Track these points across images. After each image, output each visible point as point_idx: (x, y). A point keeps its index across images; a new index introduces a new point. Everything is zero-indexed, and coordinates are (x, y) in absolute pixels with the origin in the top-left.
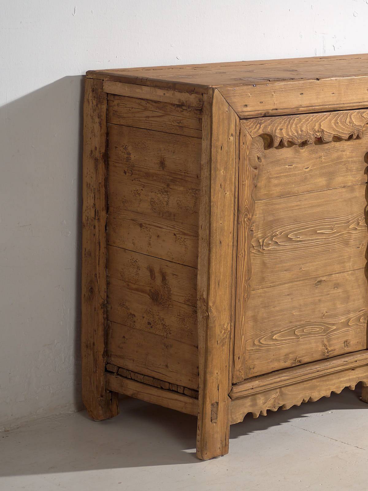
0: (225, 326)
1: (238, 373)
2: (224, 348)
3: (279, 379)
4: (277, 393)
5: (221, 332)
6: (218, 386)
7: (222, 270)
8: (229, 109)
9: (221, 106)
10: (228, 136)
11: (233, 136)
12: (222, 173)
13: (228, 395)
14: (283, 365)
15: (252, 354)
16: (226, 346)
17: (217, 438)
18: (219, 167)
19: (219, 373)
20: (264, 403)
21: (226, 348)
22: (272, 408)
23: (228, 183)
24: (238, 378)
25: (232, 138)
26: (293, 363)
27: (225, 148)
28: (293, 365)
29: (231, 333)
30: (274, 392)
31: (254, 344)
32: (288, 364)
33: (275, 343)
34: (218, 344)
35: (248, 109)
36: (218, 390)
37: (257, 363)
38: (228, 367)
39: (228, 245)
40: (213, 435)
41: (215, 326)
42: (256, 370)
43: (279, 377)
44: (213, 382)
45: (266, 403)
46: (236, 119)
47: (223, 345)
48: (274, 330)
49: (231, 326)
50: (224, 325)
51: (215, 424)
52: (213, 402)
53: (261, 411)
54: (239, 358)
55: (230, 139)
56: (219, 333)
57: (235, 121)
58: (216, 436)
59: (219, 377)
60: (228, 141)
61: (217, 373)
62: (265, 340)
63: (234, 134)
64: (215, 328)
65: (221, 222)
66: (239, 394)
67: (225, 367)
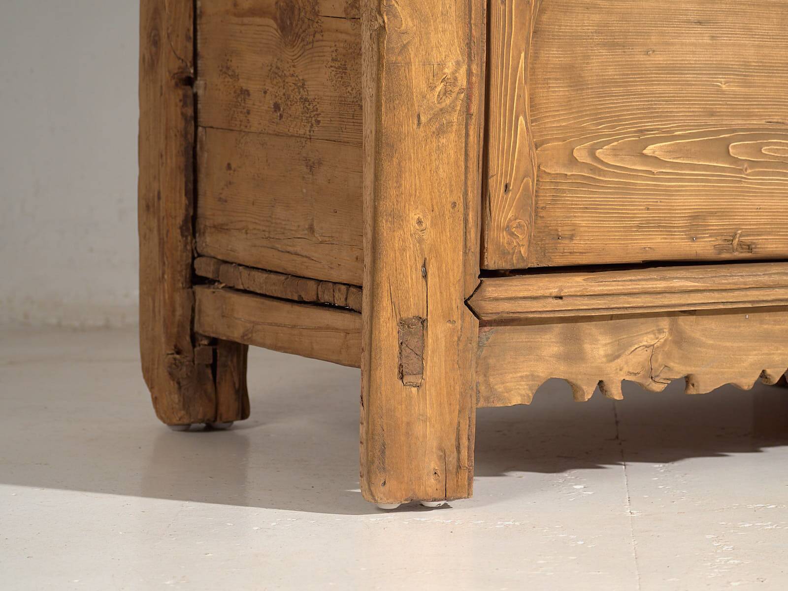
0: (446, 71)
1: (504, 238)
2: (443, 141)
3: (661, 285)
4: (660, 331)
5: (432, 88)
6: (424, 266)
13: (466, 303)
14: (681, 247)
15: (564, 191)
16: (452, 136)
17: (425, 436)
19: (427, 223)
20: (613, 357)
21: (451, 142)
22: (644, 377)
24: (504, 254)
26: (721, 250)
28: (725, 256)
29: (469, 98)
30: (650, 325)
31: (572, 161)
32: (703, 247)
33: (653, 170)
34: (419, 123)
36: (425, 276)
37: (584, 223)
38: (460, 207)
40: (408, 424)
41: (409, 64)
42: (579, 244)
43: (664, 279)
44: (403, 250)
45: (618, 357)
47: (441, 132)
48: (649, 126)
49: (469, 73)
50: (442, 65)
51: (414, 390)
52: (404, 315)
53: (601, 382)
54: (506, 186)
56: (424, 87)
58: (419, 429)
59: (429, 235)
61: (420, 222)
62: (615, 152)
64: (410, 71)
66: (506, 307)
67: (449, 206)
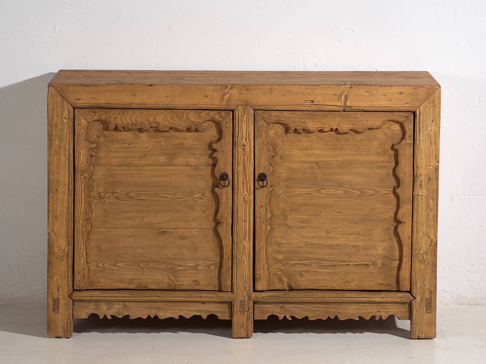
0: (63, 248)
1: (78, 283)
2: (62, 262)
3: (118, 295)
4: (120, 305)
5: (59, 251)
6: (58, 288)
7: (58, 208)
8: (62, 100)
9: (55, 97)
10: (62, 118)
11: (66, 119)
12: (57, 143)
13: (69, 296)
14: (127, 286)
15: (96, 273)
16: (64, 262)
17: (59, 324)
18: (54, 138)
19: (59, 279)
20: (108, 310)
22: (116, 314)
23: (63, 150)
24: (78, 286)
25: (65, 120)
26: (138, 287)
27: (60, 126)
28: (139, 288)
29: (68, 253)
30: (118, 303)
31: (98, 267)
32: (133, 286)
33: (120, 269)
34: (56, 258)
35: (80, 101)
36: (59, 290)
37: (101, 280)
38: (67, 276)
39: (64, 193)
40: (55, 321)
41: (54, 246)
42: (100, 285)
44: (53, 285)
45: (109, 310)
46: (69, 108)
47: (61, 261)
48: (118, 259)
49: (68, 249)
50: (62, 247)
51: (56, 314)
52: (54, 298)
53: (105, 315)
54: (79, 272)
55: (63, 120)
56: (57, 251)
57: (68, 109)
58: (58, 322)
59: (59, 282)
60: (61, 122)
61: (57, 279)
62: (109, 265)
63: (67, 117)
64: (54, 248)
65: (57, 176)
66: (78, 298)
67: (64, 276)
